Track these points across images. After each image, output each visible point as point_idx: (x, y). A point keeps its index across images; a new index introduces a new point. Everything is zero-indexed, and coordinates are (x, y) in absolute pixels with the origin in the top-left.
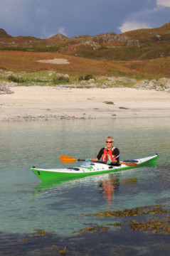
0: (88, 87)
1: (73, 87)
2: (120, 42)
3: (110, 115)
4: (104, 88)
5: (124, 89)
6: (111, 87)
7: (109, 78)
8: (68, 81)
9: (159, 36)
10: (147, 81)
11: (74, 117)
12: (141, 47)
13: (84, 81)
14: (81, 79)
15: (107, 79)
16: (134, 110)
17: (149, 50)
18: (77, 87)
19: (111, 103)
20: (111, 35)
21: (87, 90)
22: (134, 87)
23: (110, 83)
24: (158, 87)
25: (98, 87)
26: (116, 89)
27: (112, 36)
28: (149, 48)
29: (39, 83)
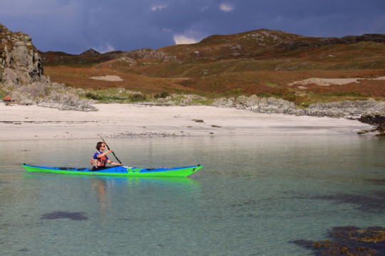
0: (168, 105)
1: (152, 105)
2: (156, 58)
3: (208, 134)
4: (183, 106)
5: (203, 107)
6: (190, 105)
7: (185, 96)
8: (145, 99)
9: (197, 52)
10: (225, 98)
11: (174, 134)
12: (183, 64)
13: (162, 99)
14: (157, 97)
15: (183, 97)
16: (227, 128)
17: (192, 67)
18: (157, 105)
19: (201, 121)
20: (147, 50)
21: (167, 107)
22: (213, 106)
23: (187, 100)
24: (238, 105)
25: (177, 105)
26: (195, 107)
27: (148, 52)
28: (191, 64)
29: (117, 101)
